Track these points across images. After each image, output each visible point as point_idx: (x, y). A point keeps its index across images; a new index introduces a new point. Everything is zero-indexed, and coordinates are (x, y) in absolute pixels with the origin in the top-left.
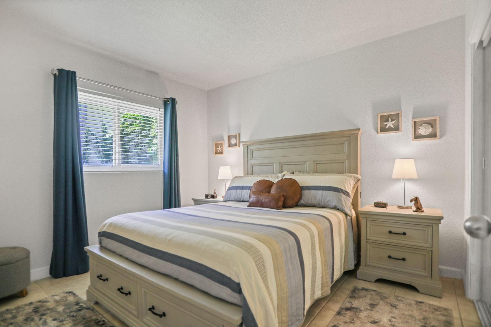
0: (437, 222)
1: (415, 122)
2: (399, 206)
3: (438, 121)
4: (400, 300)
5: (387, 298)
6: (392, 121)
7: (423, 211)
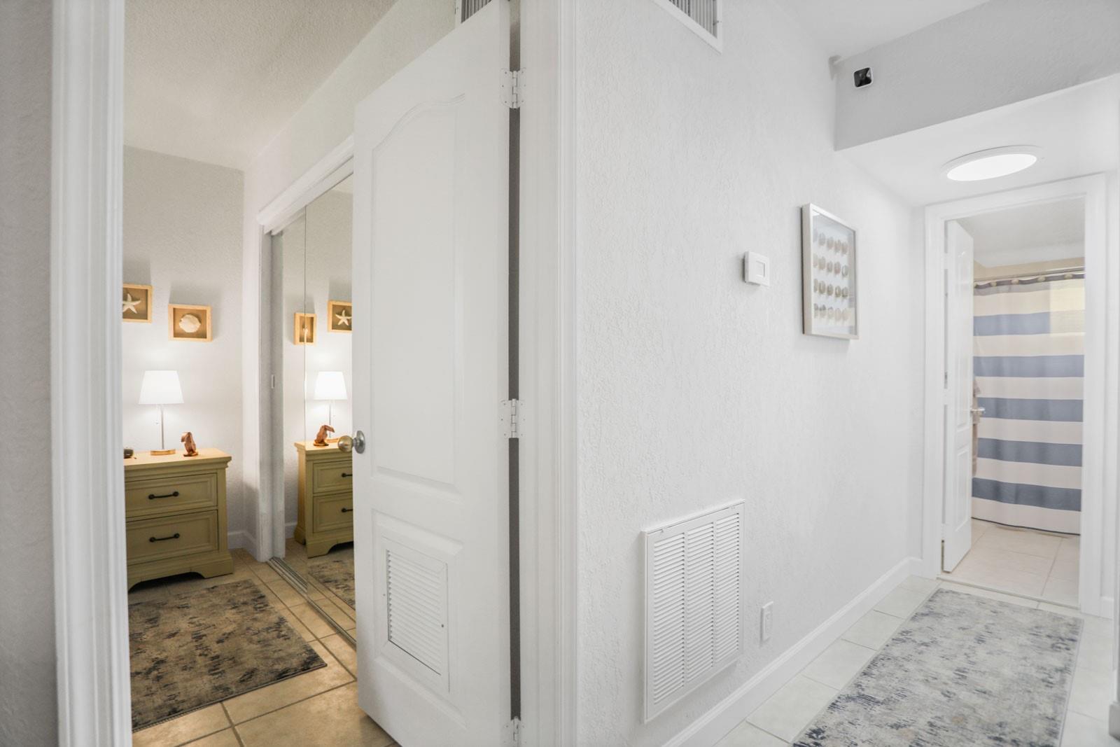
0: (223, 466)
1: (174, 309)
2: (155, 452)
3: (208, 314)
4: (186, 598)
5: (166, 604)
6: (134, 300)
7: (197, 455)
